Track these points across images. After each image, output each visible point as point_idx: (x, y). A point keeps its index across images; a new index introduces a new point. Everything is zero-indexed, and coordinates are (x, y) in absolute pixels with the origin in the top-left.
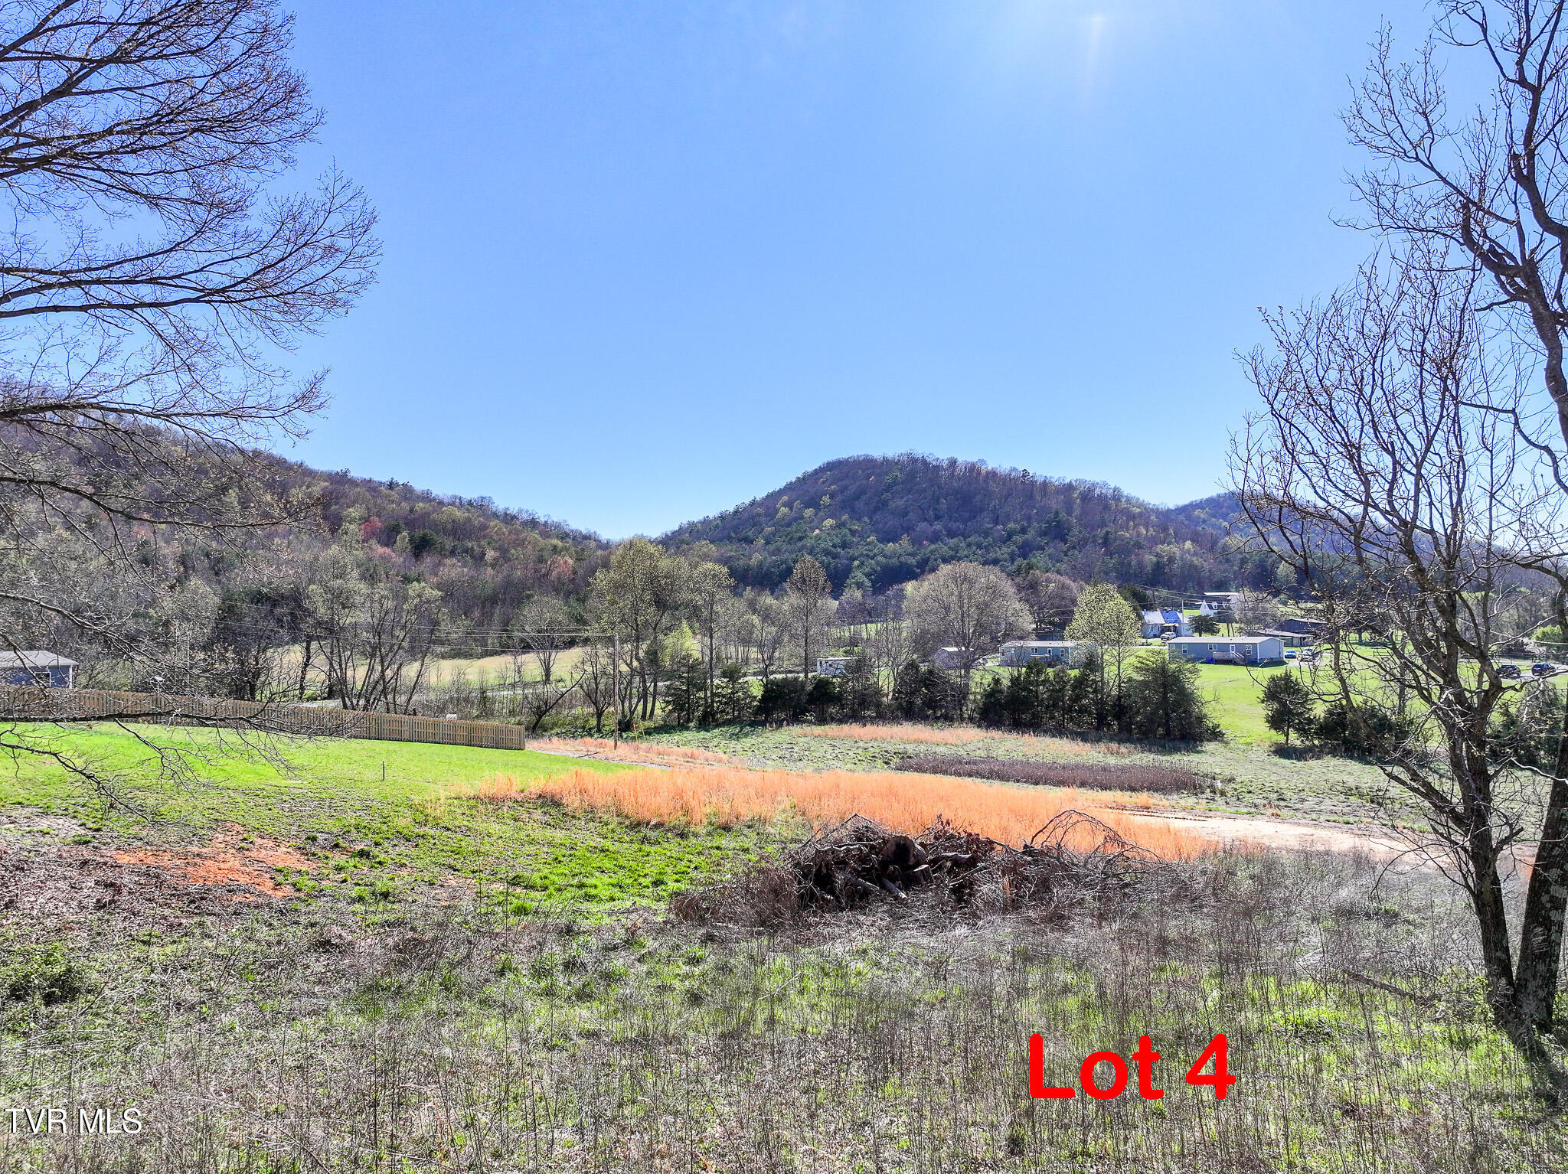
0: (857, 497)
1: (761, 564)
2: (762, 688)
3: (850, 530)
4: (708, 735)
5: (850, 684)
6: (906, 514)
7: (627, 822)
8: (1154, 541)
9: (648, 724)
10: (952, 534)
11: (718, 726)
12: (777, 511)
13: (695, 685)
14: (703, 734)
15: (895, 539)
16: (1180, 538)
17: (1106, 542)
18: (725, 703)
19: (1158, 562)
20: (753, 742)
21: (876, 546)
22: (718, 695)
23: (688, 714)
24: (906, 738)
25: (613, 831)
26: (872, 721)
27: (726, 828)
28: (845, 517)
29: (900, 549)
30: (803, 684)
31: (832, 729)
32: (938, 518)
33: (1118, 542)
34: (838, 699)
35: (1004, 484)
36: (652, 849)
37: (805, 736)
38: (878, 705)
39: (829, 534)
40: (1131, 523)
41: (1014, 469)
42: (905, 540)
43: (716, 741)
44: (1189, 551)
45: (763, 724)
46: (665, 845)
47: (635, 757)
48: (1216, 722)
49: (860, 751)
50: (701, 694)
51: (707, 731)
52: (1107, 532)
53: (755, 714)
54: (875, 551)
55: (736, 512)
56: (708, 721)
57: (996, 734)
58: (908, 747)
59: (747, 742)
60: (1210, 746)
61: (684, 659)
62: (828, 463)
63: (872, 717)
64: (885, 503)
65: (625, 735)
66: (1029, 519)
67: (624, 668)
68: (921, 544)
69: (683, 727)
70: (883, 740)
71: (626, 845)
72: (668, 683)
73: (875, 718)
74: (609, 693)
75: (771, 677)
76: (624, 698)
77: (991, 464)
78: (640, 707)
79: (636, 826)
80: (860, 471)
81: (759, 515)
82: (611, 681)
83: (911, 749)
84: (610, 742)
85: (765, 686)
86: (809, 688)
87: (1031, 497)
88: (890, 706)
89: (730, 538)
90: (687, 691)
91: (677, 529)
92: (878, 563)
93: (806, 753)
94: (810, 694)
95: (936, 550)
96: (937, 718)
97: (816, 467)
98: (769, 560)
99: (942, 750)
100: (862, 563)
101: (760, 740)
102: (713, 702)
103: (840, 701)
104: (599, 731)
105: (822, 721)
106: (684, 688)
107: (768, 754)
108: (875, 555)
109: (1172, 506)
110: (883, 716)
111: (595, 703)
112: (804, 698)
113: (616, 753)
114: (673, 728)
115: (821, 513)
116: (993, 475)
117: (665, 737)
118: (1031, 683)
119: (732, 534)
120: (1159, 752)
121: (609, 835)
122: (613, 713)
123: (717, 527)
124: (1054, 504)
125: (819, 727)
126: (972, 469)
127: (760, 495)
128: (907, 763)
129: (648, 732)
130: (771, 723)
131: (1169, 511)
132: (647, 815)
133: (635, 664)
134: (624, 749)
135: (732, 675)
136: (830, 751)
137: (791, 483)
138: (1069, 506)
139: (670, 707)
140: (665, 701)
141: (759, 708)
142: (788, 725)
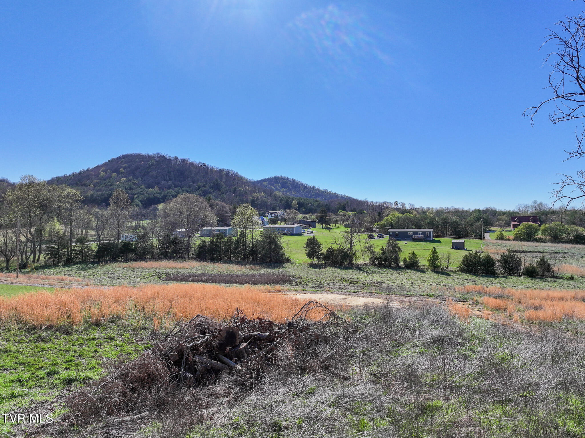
0: (136, 169)
1: (92, 196)
2: (97, 247)
3: (133, 183)
4: (70, 269)
5: (139, 244)
6: (157, 177)
7: (26, 327)
8: (251, 192)
9: (36, 264)
10: (176, 186)
11: (74, 264)
12: (100, 174)
13: (62, 246)
14: (66, 269)
15: (152, 187)
16: (260, 192)
17: (235, 191)
18: (78, 254)
19: (253, 200)
20: (93, 271)
21: (144, 190)
22: (74, 250)
23: (58, 259)
24: (166, 266)
25: (14, 335)
26: (150, 260)
27: (97, 324)
28: (131, 177)
29: (154, 191)
30: (117, 245)
31: (132, 264)
32: (170, 179)
33: (239, 192)
34: (134, 251)
35: (196, 168)
36: (45, 346)
37: (119, 267)
38: (152, 253)
39: (123, 184)
40: (243, 185)
41: (200, 163)
42: (157, 188)
43: (74, 272)
44: (263, 196)
45: (98, 263)
46: (55, 341)
47: (29, 282)
48: (288, 256)
49: (146, 273)
50: (66, 250)
51: (69, 267)
52: (235, 188)
53: (94, 258)
54: (144, 192)
55: (80, 173)
56: (69, 262)
57: (205, 263)
58: (168, 270)
59: (91, 271)
60: (287, 265)
61: (56, 234)
62: (123, 155)
63: (150, 258)
64: (148, 173)
65: (23, 271)
66: (206, 181)
67: (23, 239)
68: (163, 190)
69: (56, 265)
70: (156, 268)
71: (25, 345)
72: (48, 245)
73: (151, 258)
74: (13, 251)
75: (102, 242)
76: (23, 252)
77: (192, 160)
78: (32, 257)
79: (33, 329)
80: (137, 159)
81: (91, 175)
82: (15, 245)
83: (170, 271)
84: (15, 275)
85: (99, 246)
86: (120, 246)
87: (207, 173)
88: (158, 253)
89: (77, 184)
90: (58, 248)
91: (51, 179)
92: (145, 197)
93: (121, 275)
94: (121, 249)
95: (170, 192)
96: (179, 258)
97: (117, 156)
98: (96, 194)
99: (183, 271)
100: (138, 196)
101: (97, 270)
102: (71, 253)
103: (135, 252)
104: (7, 269)
105: (127, 260)
106: (57, 247)
107: (102, 276)
108: (144, 193)
109: (255, 180)
110: (155, 257)
111: (5, 255)
112: (118, 251)
113: (17, 280)
114: (50, 266)
115: (120, 175)
116: (192, 164)
117: (46, 271)
118: (218, 243)
119: (78, 183)
120: (270, 268)
121: (11, 339)
122: (15, 260)
123: (71, 179)
124: (215, 177)
125: (125, 263)
126: (184, 161)
127: (92, 167)
128: (170, 278)
129: (37, 269)
130: (102, 262)
131: (254, 182)
132: (41, 321)
133: (29, 236)
134: (22, 278)
135: (81, 241)
136: (132, 274)
137: (106, 163)
138: (221, 178)
139: (49, 256)
140: (46, 254)
141: (96, 256)
142: (110, 263)
